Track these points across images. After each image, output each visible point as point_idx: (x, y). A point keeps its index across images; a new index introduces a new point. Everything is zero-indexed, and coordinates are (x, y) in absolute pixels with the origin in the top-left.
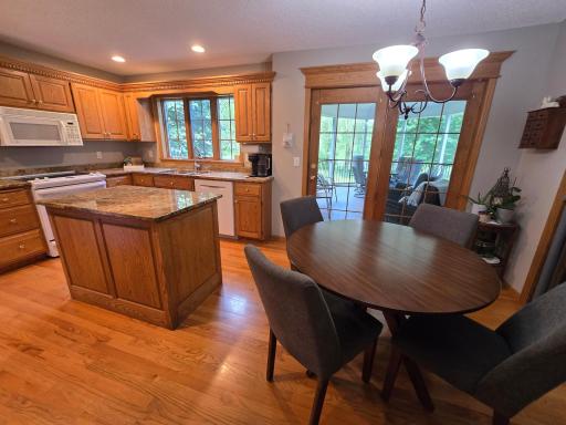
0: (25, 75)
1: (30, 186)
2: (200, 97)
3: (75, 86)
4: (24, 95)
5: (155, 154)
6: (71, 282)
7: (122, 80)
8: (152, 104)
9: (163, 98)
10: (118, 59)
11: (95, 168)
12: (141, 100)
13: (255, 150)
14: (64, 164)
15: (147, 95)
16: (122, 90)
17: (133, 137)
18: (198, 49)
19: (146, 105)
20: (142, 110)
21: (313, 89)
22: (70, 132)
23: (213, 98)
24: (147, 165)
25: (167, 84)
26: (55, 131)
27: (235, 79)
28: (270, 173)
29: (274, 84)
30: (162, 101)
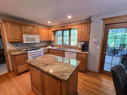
0: (30, 27)
1: (27, 53)
2: (66, 30)
3: (40, 29)
4: (29, 32)
5: (54, 44)
7: (49, 27)
8: (55, 32)
10: (49, 22)
11: (41, 47)
12: (52, 31)
13: (83, 43)
14: (35, 46)
15: (54, 30)
16: (49, 29)
17: (50, 40)
18: (70, 17)
19: (53, 32)
21: (106, 25)
22: (37, 39)
23: (70, 30)
26: (34, 39)
30: (57, 31)
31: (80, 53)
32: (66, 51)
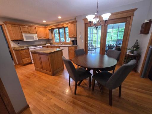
0: (28, 27)
1: (28, 49)
2: (61, 28)
3: (36, 28)
4: (27, 31)
5: (52, 42)
6: (35, 67)
7: (46, 26)
8: (52, 30)
9: (54, 29)
10: (44, 21)
11: (40, 45)
12: (49, 30)
13: (73, 39)
14: (35, 44)
15: (50, 28)
16: (45, 28)
17: (48, 38)
18: (60, 17)
19: (50, 31)
20: (50, 32)
21: (86, 24)
22: (35, 37)
23: (64, 28)
24: (51, 44)
25: (54, 26)
26: (33, 38)
27: (69, 23)
28: (77, 44)
29: (77, 23)
30: (54, 30)
31: (70, 47)
32: (61, 46)
